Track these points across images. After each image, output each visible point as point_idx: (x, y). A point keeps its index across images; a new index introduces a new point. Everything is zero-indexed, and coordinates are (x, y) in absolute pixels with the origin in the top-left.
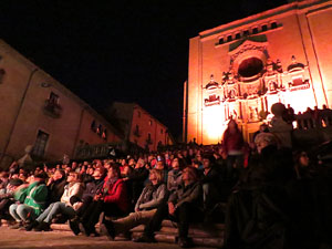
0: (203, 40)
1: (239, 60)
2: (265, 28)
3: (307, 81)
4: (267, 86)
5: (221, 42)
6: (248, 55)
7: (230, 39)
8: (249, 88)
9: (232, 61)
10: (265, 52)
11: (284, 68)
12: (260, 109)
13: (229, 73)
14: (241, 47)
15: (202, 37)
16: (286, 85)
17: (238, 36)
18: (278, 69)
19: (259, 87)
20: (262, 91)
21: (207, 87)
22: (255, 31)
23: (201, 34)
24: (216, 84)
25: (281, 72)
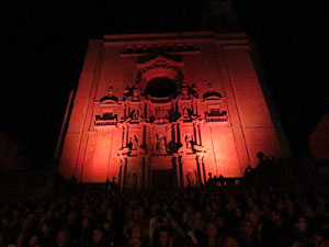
0: (106, 44)
2: (180, 49)
3: (224, 113)
4: (180, 111)
5: (129, 51)
6: (160, 73)
7: (140, 51)
8: (158, 110)
9: (140, 75)
10: (180, 73)
11: (201, 95)
12: (169, 140)
13: (134, 88)
14: (153, 62)
15: (106, 41)
16: (201, 113)
17: (149, 50)
19: (170, 111)
20: (174, 116)
21: (101, 101)
22: (170, 49)
23: (106, 37)
24: (115, 99)
25: (197, 97)
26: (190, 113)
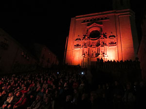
0: (77, 20)
1: (90, 31)
2: (102, 19)
3: (116, 43)
4: (100, 43)
5: (84, 21)
6: (95, 29)
7: (88, 21)
8: (93, 43)
9: (88, 30)
10: (101, 29)
11: (108, 37)
12: (96, 52)
13: (86, 36)
14: (92, 25)
15: (77, 18)
16: (108, 44)
17: (91, 20)
18: (105, 37)
19: (97, 43)
20: (98, 45)
22: (98, 19)
23: (77, 17)
24: (80, 39)
25: (106, 38)
26: (104, 43)
